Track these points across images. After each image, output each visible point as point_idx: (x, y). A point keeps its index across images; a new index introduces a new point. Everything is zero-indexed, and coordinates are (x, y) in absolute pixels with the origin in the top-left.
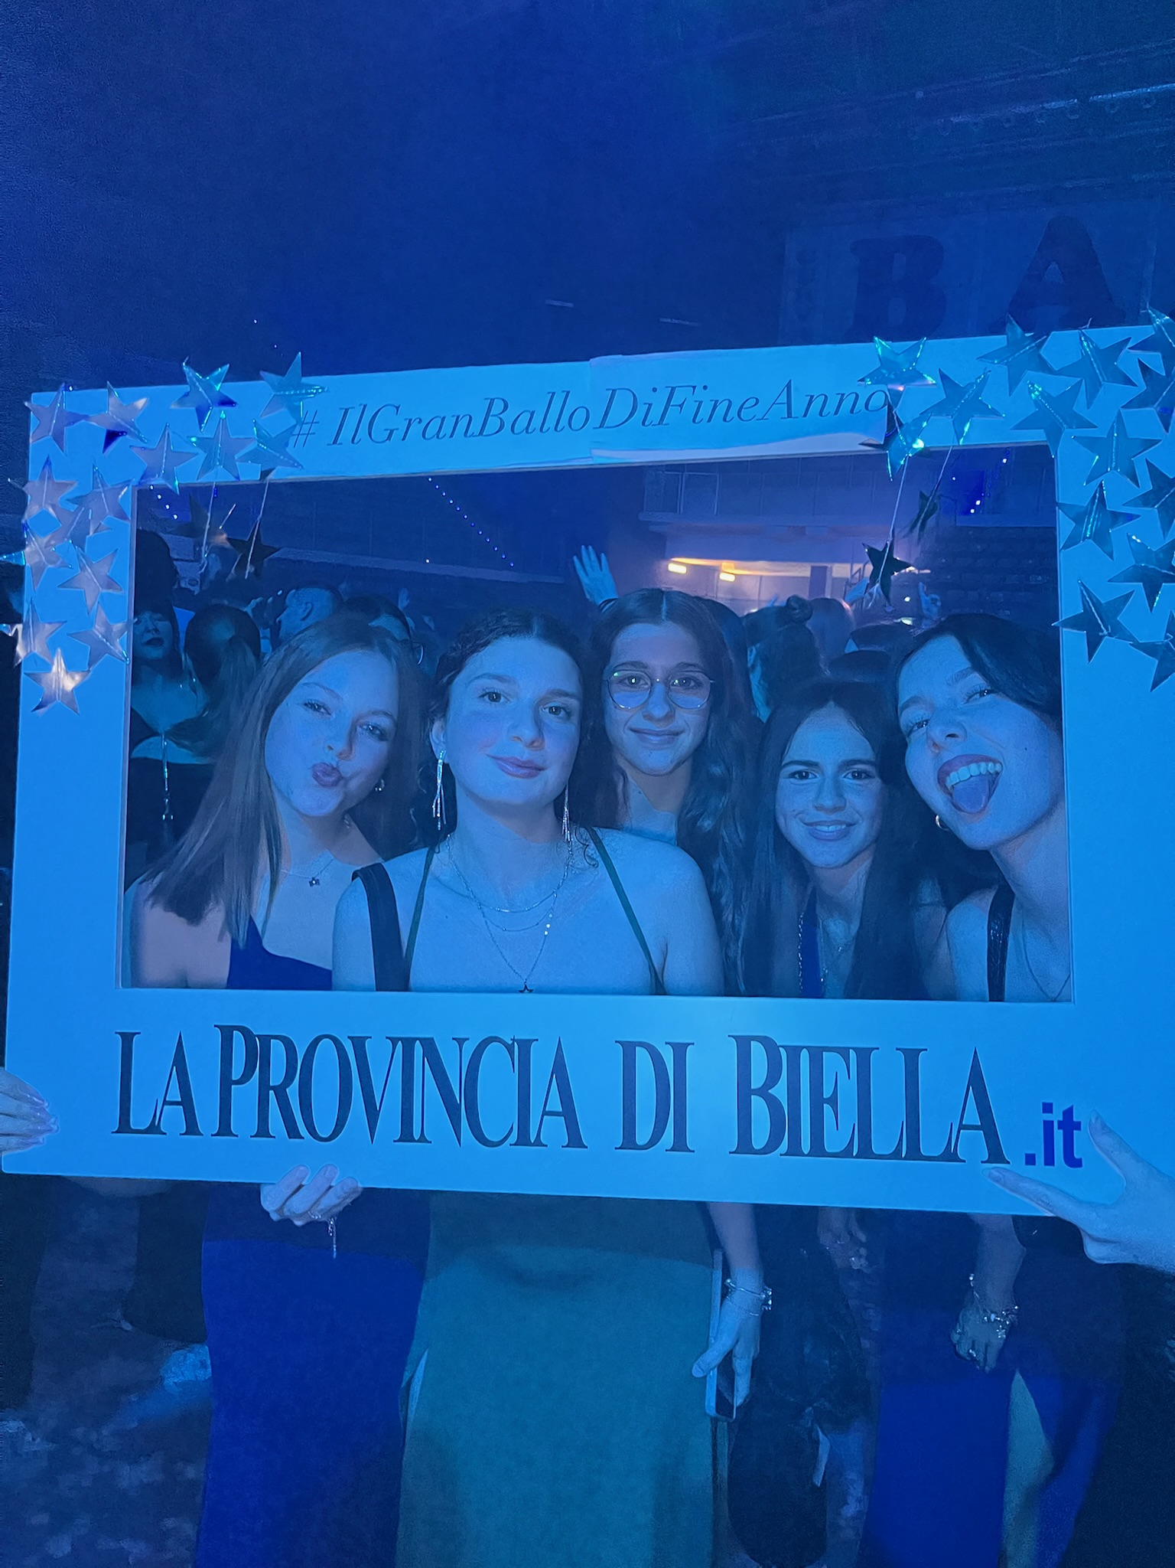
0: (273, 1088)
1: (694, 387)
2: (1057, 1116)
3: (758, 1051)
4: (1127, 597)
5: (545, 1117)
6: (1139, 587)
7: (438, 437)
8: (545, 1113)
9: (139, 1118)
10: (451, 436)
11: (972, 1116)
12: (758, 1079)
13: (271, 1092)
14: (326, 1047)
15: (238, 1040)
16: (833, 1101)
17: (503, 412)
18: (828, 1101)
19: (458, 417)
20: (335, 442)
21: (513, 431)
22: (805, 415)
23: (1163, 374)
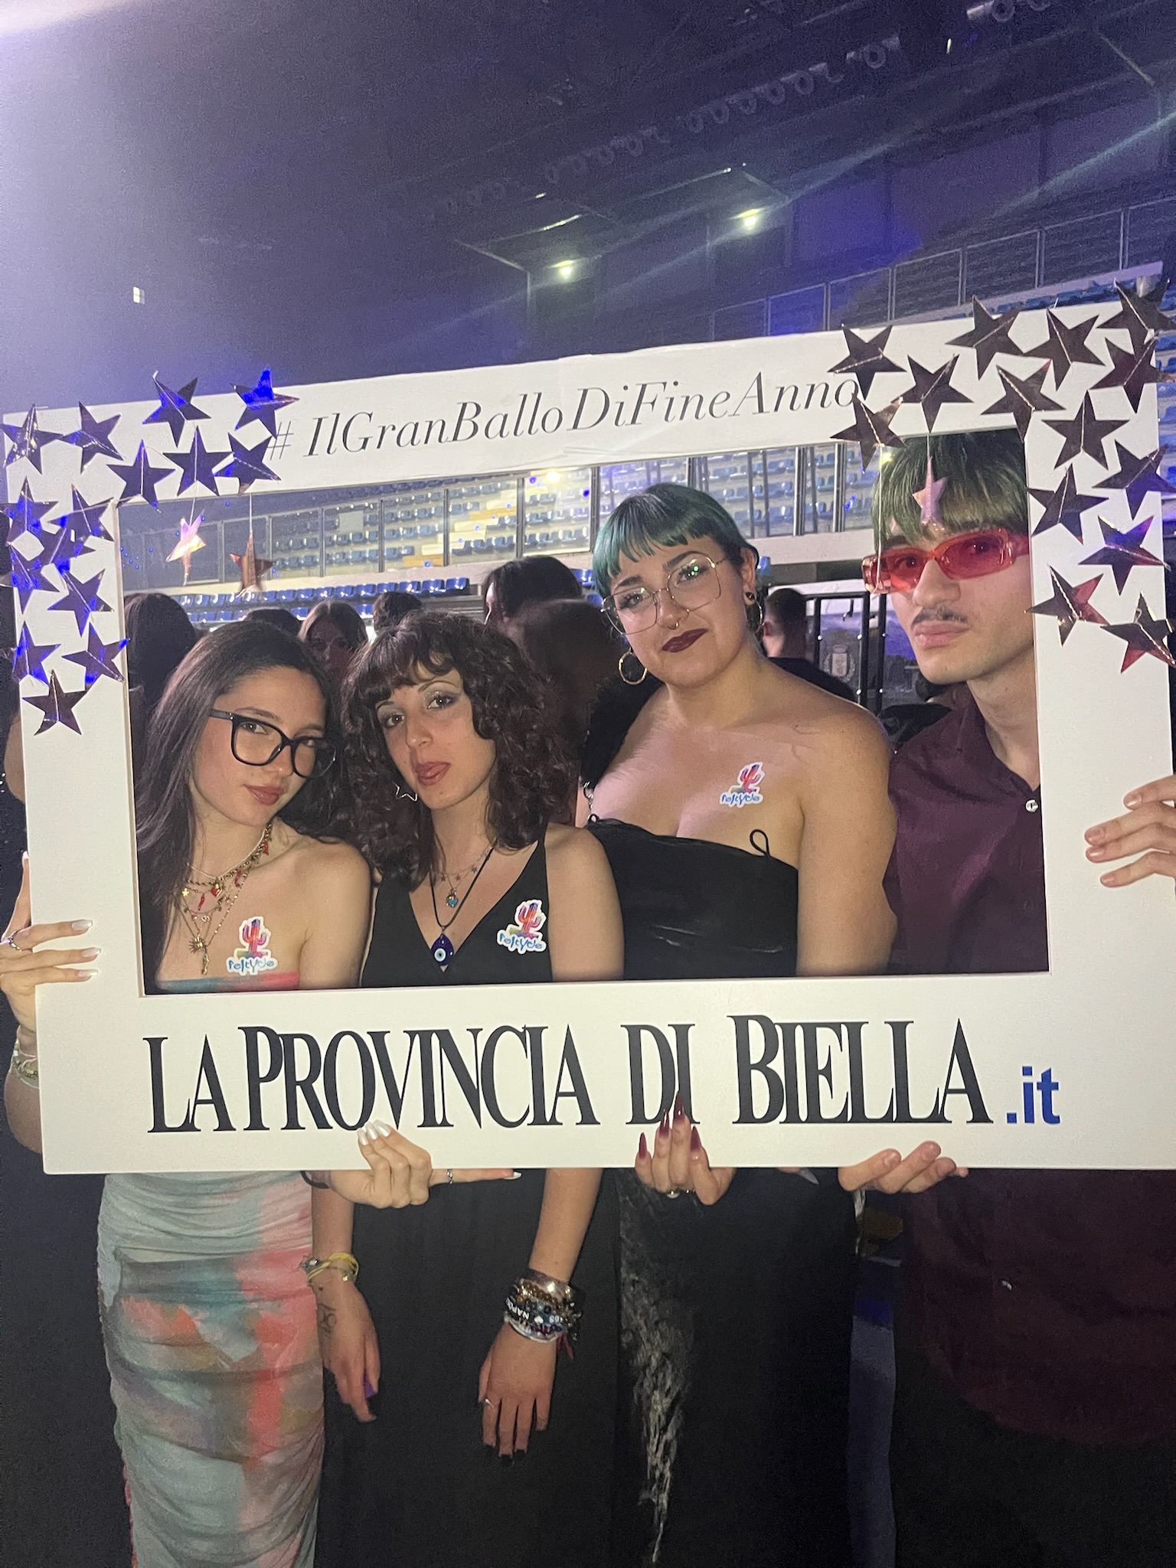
0: (299, 1083)
1: (665, 384)
2: (1036, 1078)
3: (755, 1031)
4: (1098, 579)
5: (559, 1098)
6: (1107, 570)
7: (412, 444)
8: (558, 1094)
9: (174, 1117)
10: (426, 442)
11: (958, 1082)
12: (756, 1056)
13: (298, 1088)
14: (347, 1042)
15: (262, 1039)
16: (827, 1072)
17: (476, 415)
18: (822, 1072)
19: (431, 422)
20: (311, 453)
21: (487, 435)
22: (776, 409)
23: (1131, 351)
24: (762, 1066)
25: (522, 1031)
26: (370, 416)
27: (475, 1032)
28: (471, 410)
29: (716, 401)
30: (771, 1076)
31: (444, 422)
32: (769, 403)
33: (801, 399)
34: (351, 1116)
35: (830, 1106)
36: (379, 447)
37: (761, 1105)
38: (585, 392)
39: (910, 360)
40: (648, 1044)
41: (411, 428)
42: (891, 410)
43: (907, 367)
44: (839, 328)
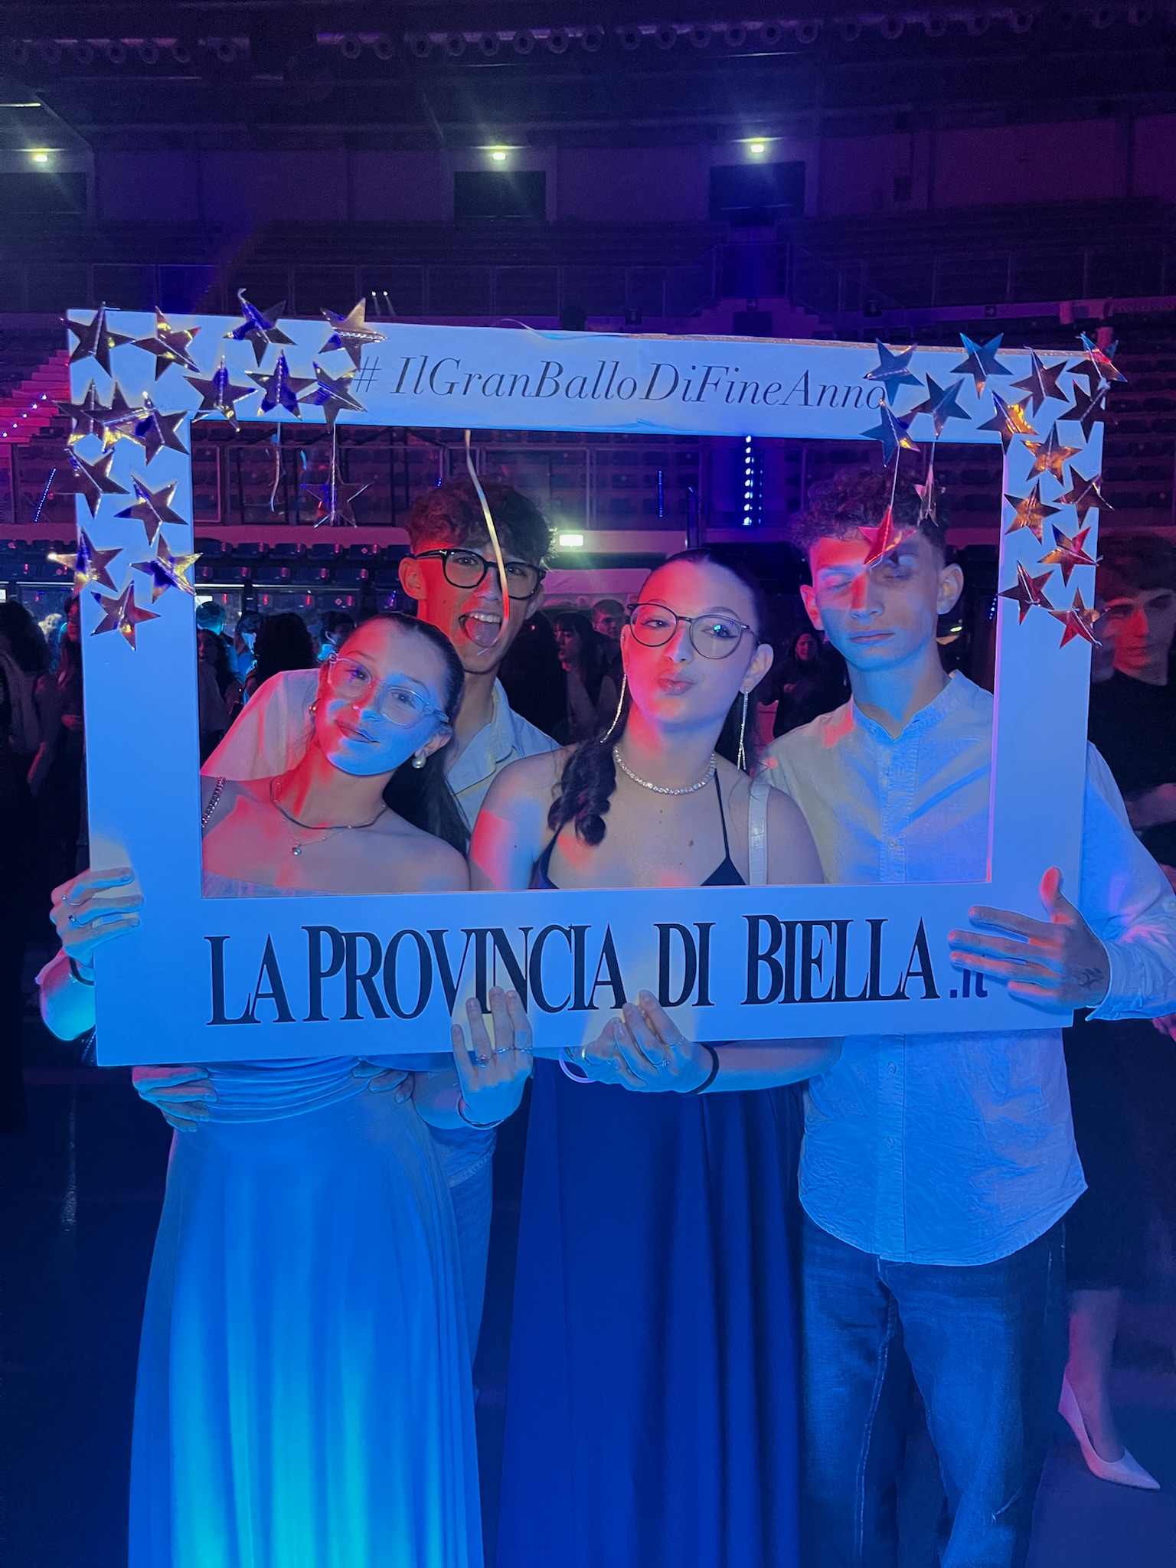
0: (359, 977)
1: (727, 368)
3: (764, 927)
4: (1050, 574)
5: (597, 987)
6: (1058, 568)
7: (497, 394)
8: (597, 983)
9: (233, 1010)
10: (510, 394)
11: (917, 967)
12: (764, 946)
13: (358, 981)
14: (408, 944)
15: (325, 938)
16: (818, 961)
17: (559, 374)
18: (814, 961)
19: (516, 376)
20: (397, 391)
21: (567, 395)
22: (818, 405)
23: (1089, 394)
24: (767, 957)
25: (568, 929)
26: (458, 362)
27: (526, 931)
28: (553, 370)
29: (769, 391)
30: (775, 966)
31: (528, 377)
32: (813, 399)
33: (839, 399)
34: (408, 1004)
35: (818, 990)
36: (465, 393)
37: (764, 988)
38: (659, 366)
39: (928, 378)
40: (675, 937)
41: (499, 378)
42: (910, 417)
43: (925, 382)
44: (874, 342)
